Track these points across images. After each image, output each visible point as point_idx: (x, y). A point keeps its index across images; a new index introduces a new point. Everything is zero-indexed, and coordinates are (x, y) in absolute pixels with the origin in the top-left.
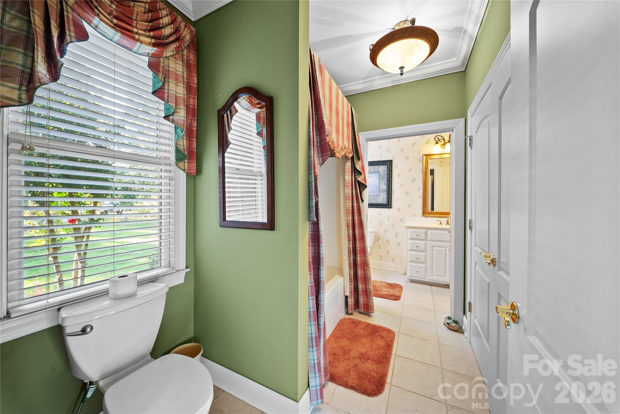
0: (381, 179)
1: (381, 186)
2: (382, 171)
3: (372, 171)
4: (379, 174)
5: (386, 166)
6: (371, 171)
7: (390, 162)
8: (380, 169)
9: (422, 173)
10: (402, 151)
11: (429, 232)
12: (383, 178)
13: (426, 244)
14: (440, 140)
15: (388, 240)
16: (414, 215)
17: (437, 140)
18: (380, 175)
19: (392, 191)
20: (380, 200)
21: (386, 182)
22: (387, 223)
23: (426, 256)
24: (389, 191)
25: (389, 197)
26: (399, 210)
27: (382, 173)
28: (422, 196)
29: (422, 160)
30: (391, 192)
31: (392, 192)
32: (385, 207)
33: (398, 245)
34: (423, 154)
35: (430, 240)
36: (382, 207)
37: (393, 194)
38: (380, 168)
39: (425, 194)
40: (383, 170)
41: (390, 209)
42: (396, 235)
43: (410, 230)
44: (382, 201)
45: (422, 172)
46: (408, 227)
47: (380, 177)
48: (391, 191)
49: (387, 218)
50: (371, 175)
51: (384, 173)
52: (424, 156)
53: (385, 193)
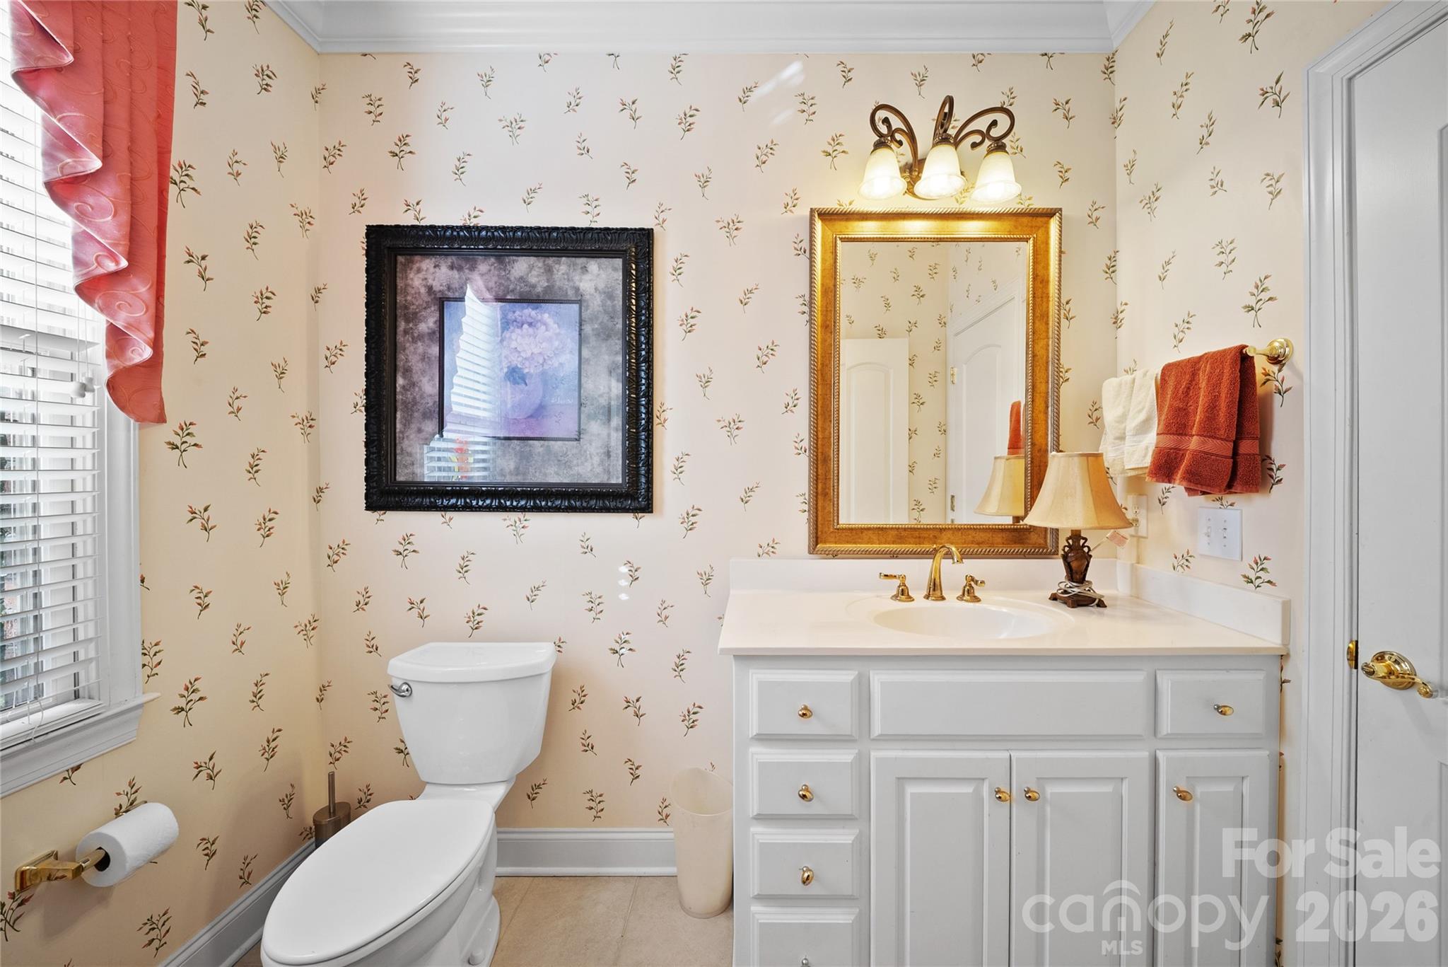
0: (593, 341)
1: (588, 385)
2: (596, 289)
3: (539, 289)
4: (576, 307)
5: (618, 262)
6: (534, 286)
7: (643, 239)
8: (587, 277)
9: (806, 317)
10: (704, 182)
11: (879, 678)
12: (605, 335)
13: (862, 763)
14: (898, 136)
15: (633, 698)
16: (769, 550)
17: (884, 129)
18: (585, 315)
19: (656, 413)
20: (588, 466)
21: (619, 359)
22: (624, 597)
23: (862, 849)
24: (638, 412)
25: (638, 446)
26: (690, 521)
27: (595, 303)
28: (806, 444)
29: (806, 245)
30: (650, 420)
31: (656, 421)
32: (613, 504)
33: (690, 719)
34: (812, 211)
35: (885, 739)
36: (600, 503)
37: (657, 430)
38: (585, 269)
39: (824, 429)
40: (601, 286)
41: (646, 518)
42: (679, 667)
43: (758, 676)
44: (599, 470)
45: (806, 309)
46: (746, 658)
47: (588, 329)
48: (650, 413)
49: (624, 569)
50: (533, 313)
51: (609, 303)
52: (819, 224)
53: (617, 421)
